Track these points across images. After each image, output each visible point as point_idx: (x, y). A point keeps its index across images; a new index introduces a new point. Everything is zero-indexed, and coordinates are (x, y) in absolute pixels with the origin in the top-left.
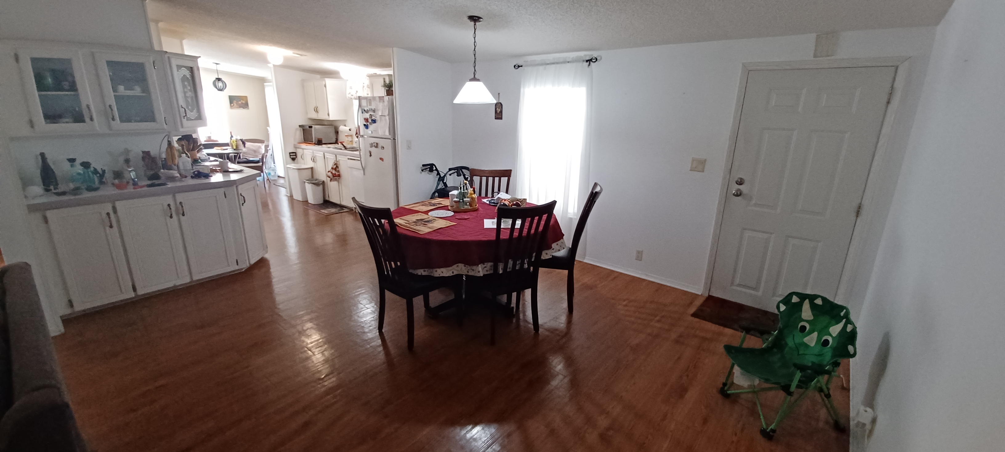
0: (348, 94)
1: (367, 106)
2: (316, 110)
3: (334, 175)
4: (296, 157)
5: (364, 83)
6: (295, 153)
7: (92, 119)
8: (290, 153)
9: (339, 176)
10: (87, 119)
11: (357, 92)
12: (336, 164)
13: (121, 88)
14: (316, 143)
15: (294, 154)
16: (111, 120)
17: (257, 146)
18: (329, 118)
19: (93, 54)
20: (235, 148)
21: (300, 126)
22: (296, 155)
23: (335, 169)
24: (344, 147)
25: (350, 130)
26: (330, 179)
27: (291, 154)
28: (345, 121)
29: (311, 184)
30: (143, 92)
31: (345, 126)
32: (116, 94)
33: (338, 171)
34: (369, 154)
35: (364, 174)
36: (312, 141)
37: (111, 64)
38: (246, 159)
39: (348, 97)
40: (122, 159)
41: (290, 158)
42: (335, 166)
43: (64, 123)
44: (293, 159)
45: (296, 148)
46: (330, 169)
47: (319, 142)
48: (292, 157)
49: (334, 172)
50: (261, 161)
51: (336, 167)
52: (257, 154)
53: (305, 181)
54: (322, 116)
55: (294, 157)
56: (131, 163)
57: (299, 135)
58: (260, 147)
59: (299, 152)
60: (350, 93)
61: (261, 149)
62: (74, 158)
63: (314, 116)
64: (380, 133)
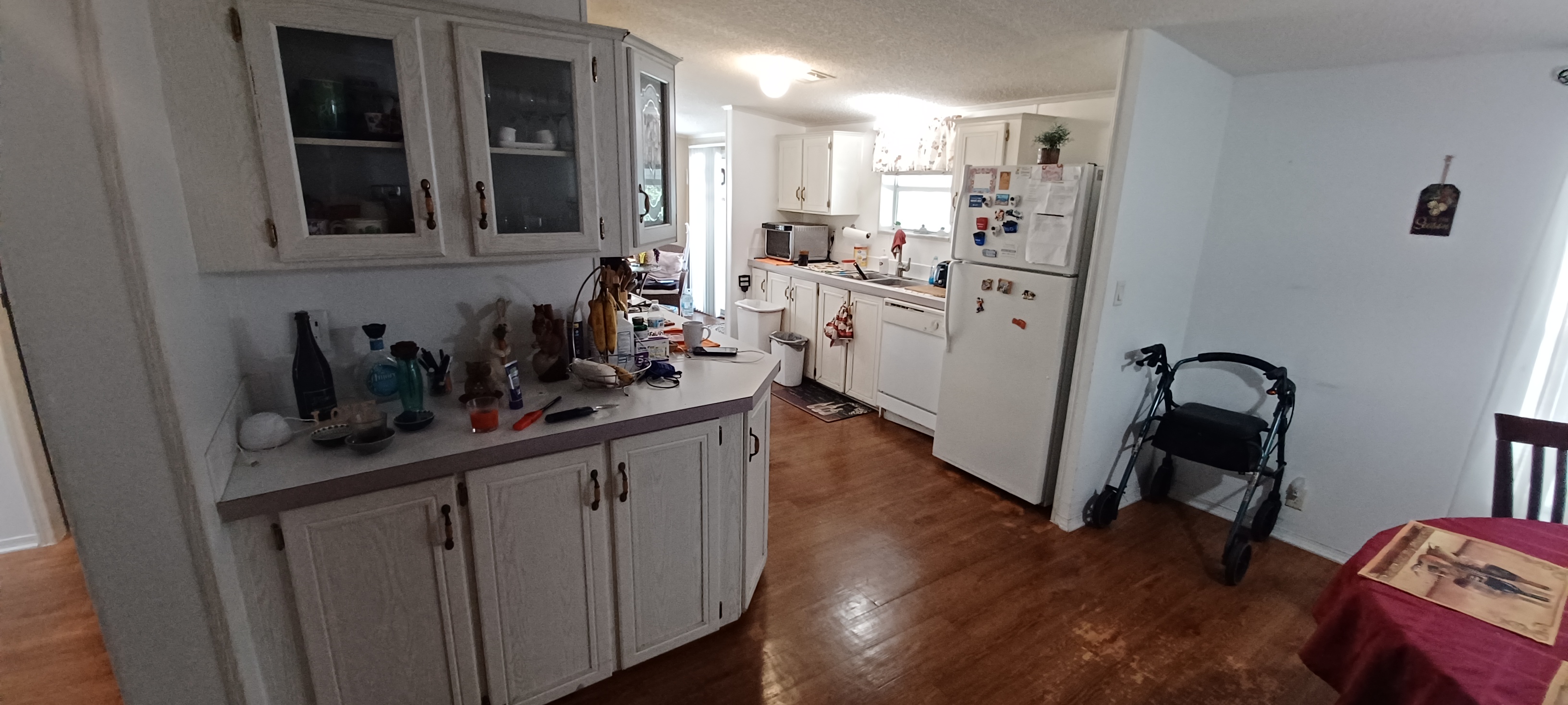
0: (877, 163)
1: (992, 189)
2: (801, 196)
3: (841, 334)
4: (749, 285)
5: (921, 140)
6: (749, 276)
7: (431, 224)
8: (740, 277)
9: (852, 335)
10: (421, 224)
11: (899, 157)
12: (847, 310)
13: (509, 134)
14: (797, 259)
15: (747, 279)
16: (478, 223)
17: (671, 256)
18: (829, 211)
19: (451, 27)
20: (642, 262)
21: (765, 225)
22: (749, 281)
23: (845, 321)
24: (861, 272)
25: (868, 237)
26: (830, 340)
27: (742, 279)
28: (855, 217)
29: (785, 345)
30: (558, 147)
31: (853, 226)
32: (496, 150)
33: (851, 326)
34: (977, 306)
35: (949, 350)
36: (785, 254)
37: (491, 61)
38: (652, 280)
39: (876, 169)
40: (486, 324)
41: (740, 286)
42: (845, 315)
43: (361, 232)
44: (745, 289)
45: (751, 266)
46: (831, 316)
47: (803, 260)
48: (742, 284)
49: (841, 326)
50: (678, 286)
51: (847, 316)
52: (670, 272)
53: (773, 337)
54: (813, 206)
55: (747, 284)
56: (507, 339)
57: (759, 243)
58: (676, 260)
59: (758, 277)
60: (880, 161)
61: (677, 263)
62: (381, 323)
63: (794, 206)
64: (1027, 259)
